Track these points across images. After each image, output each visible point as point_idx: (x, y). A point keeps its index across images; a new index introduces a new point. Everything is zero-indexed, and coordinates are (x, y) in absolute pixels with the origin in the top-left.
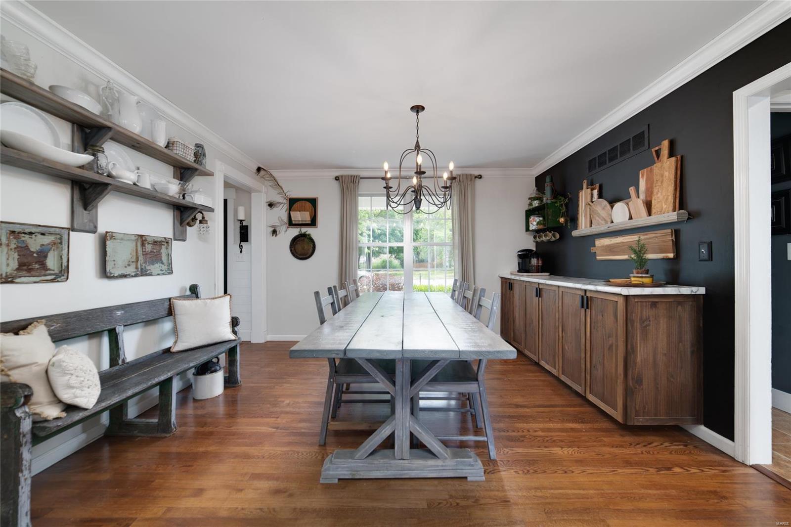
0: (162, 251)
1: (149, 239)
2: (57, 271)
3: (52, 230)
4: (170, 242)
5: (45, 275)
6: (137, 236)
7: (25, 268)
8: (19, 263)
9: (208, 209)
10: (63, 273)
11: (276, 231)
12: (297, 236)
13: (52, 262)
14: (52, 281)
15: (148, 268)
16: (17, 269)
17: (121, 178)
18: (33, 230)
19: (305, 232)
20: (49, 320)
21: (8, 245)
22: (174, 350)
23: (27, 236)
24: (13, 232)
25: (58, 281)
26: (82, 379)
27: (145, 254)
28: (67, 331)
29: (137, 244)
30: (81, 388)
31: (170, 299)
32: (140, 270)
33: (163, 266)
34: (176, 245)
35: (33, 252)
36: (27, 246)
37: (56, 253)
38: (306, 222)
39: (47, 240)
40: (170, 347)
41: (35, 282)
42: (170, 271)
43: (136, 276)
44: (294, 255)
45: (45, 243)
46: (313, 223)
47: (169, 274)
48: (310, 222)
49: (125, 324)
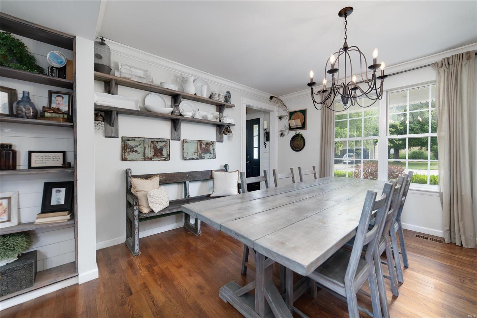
0: (210, 147)
1: (203, 142)
2: (166, 156)
3: (164, 140)
4: (214, 143)
5: (162, 158)
6: (198, 141)
7: (156, 155)
8: (154, 153)
9: (231, 125)
10: (168, 158)
11: (283, 134)
12: (294, 136)
13: (164, 153)
14: (164, 160)
15: (203, 155)
16: (153, 155)
17: (186, 116)
18: (158, 140)
19: (299, 133)
20: (160, 175)
21: (150, 147)
22: (211, 196)
23: (156, 143)
24: (152, 142)
25: (166, 160)
26: (156, 200)
27: (202, 149)
28: (166, 180)
29: (197, 144)
30: (156, 204)
31: (212, 171)
32: (199, 156)
33: (211, 155)
34: (217, 144)
35: (158, 149)
36: (156, 147)
37: (166, 149)
38: (299, 127)
39: (163, 144)
40: (210, 194)
41: (159, 160)
42: (214, 157)
43: (197, 159)
44: (292, 148)
45: (162, 145)
46: (303, 126)
47: (214, 158)
48: (301, 126)
49: (190, 180)
